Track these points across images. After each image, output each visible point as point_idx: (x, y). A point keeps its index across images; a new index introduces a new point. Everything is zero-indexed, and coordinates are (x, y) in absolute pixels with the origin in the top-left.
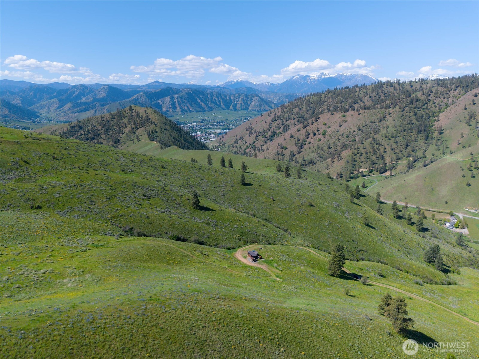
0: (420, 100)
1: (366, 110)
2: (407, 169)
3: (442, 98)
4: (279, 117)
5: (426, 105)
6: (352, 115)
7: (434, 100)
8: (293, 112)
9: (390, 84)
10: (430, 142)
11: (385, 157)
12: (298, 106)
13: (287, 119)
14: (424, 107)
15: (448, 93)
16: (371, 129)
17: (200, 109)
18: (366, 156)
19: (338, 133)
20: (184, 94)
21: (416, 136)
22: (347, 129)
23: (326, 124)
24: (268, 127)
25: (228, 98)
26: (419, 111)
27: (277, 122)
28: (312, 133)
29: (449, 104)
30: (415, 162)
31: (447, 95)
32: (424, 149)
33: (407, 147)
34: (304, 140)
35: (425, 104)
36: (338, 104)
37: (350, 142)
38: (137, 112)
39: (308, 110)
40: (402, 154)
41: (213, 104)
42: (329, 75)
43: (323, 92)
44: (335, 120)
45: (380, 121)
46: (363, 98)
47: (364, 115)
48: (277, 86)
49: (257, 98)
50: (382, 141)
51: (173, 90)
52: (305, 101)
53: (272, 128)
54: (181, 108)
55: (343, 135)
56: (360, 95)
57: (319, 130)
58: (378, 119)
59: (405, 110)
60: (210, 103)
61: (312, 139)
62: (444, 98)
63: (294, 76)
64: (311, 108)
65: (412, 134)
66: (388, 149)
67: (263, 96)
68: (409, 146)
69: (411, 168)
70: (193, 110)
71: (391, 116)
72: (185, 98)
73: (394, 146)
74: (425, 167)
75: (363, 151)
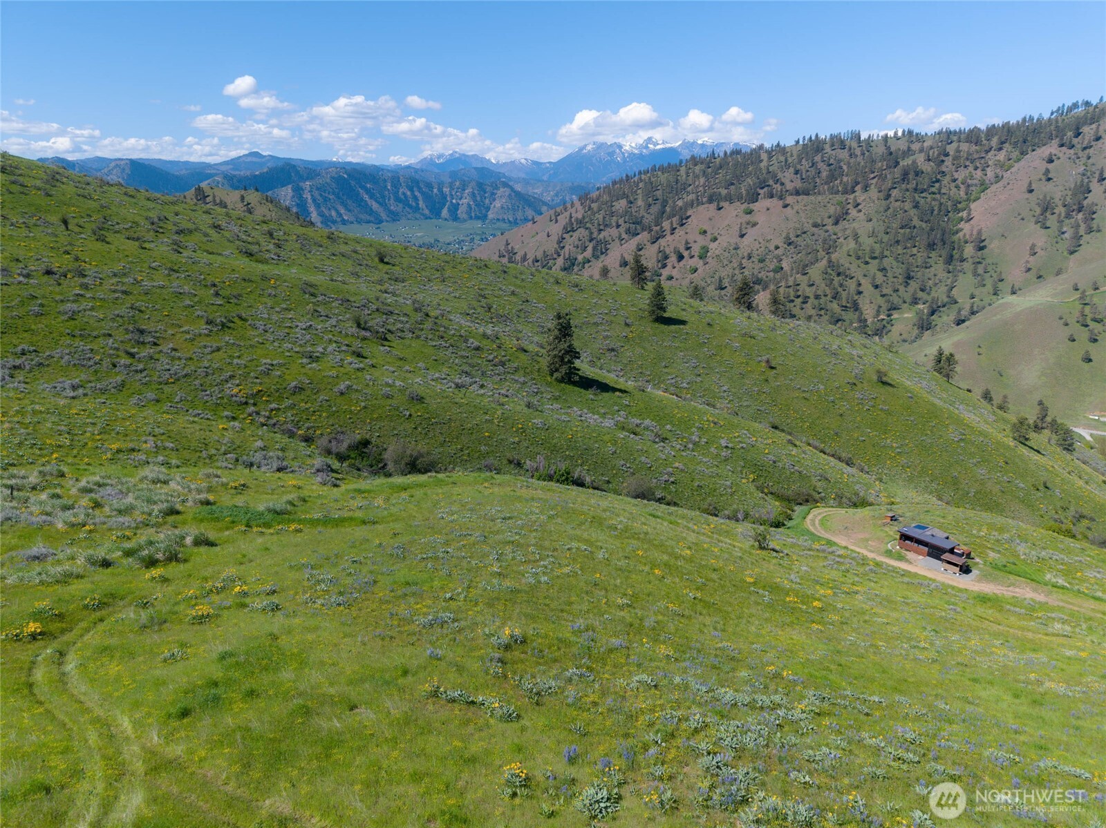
0: (923, 172)
1: (801, 197)
2: (916, 331)
3: (971, 169)
4: (581, 222)
5: (937, 185)
6: (768, 209)
7: (954, 173)
8: (614, 209)
9: (838, 142)
10: (959, 268)
11: (861, 306)
12: (625, 196)
13: (602, 227)
14: (933, 189)
15: (983, 158)
16: (816, 240)
17: (368, 218)
18: (816, 302)
19: (738, 252)
20: (328, 181)
21: (925, 254)
22: (760, 243)
23: (705, 232)
24: (556, 246)
25: (435, 190)
26: (923, 198)
27: (576, 234)
28: (672, 254)
29: (987, 182)
30: (933, 313)
31: (983, 161)
32: (947, 285)
33: (909, 281)
34: (656, 271)
35: (934, 182)
36: (720, 190)
37: (768, 274)
38: (218, 201)
39: (650, 205)
40: (900, 297)
41: (401, 205)
42: (663, 143)
43: (681, 161)
44: (726, 223)
45: (836, 223)
46: (780, 175)
47: (796, 208)
48: (547, 168)
49: (508, 191)
50: (851, 266)
51: (297, 172)
52: (641, 185)
53: (567, 248)
54: (321, 214)
55: (750, 257)
56: (771, 169)
57: (689, 246)
58: (830, 217)
59: (893, 195)
60: (392, 201)
61: (676, 269)
62: (976, 169)
63: (586, 145)
64: (657, 200)
65: (915, 250)
66: (867, 287)
67: (518, 187)
68: (913, 278)
69: (927, 330)
70: (352, 219)
71: (860, 211)
72: (331, 190)
73: (880, 278)
74: (958, 324)
75: (809, 292)
